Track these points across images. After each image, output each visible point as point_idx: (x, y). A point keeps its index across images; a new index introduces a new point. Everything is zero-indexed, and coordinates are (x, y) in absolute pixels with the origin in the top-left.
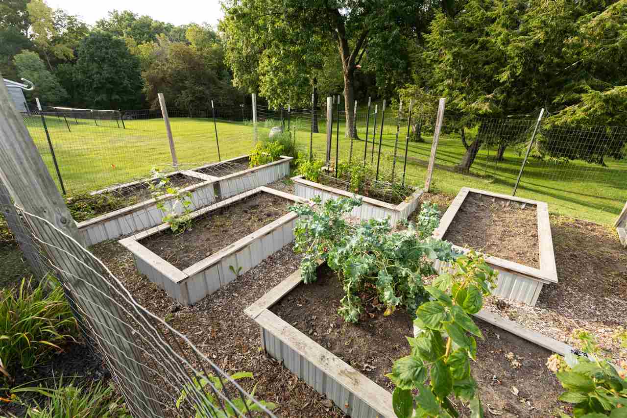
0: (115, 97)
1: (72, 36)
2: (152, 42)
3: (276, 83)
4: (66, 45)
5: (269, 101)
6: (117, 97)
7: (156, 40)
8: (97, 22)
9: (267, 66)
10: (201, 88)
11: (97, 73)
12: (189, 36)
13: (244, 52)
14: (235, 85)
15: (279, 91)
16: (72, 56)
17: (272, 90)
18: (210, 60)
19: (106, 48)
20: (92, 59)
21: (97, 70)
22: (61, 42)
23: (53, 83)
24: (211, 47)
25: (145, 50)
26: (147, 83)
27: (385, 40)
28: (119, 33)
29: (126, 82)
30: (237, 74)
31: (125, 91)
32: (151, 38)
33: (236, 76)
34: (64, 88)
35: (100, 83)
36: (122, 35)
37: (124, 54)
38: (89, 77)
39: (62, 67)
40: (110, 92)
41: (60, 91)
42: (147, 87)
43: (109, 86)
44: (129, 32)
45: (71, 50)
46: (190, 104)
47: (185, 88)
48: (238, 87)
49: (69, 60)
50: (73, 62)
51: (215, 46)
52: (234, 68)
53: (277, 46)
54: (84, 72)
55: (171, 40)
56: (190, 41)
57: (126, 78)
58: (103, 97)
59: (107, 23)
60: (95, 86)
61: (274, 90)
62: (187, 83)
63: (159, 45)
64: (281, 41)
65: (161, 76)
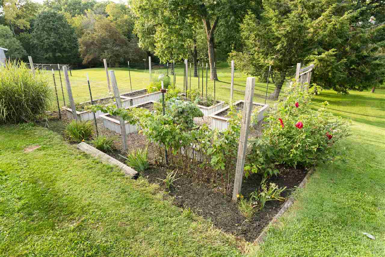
0: (58, 54)
1: (27, 12)
2: (82, 15)
3: (164, 48)
4: (25, 19)
5: (160, 58)
6: (59, 54)
7: (85, 14)
8: (44, 2)
9: (159, 38)
10: (117, 48)
11: (47, 39)
12: (108, 10)
13: (146, 25)
14: (140, 46)
15: (166, 52)
16: (29, 26)
17: (162, 52)
18: (123, 27)
19: (53, 22)
20: (43, 29)
21: (46, 37)
22: (22, 18)
23: (18, 46)
24: (123, 17)
25: (77, 21)
26: (82, 46)
27: (227, 22)
28: (59, 9)
29: (65, 44)
30: (141, 39)
31: (65, 50)
32: (82, 11)
33: (140, 41)
34: (25, 49)
35: (48, 45)
36: (61, 10)
37: (64, 25)
38: (42, 42)
39: (23, 35)
40: (54, 51)
41: (22, 52)
42: (81, 48)
43: (54, 47)
44: (66, 8)
45: (28, 23)
46: (110, 59)
47: (107, 49)
48: (142, 48)
49: (26, 30)
50: (30, 31)
51: (126, 17)
52: (140, 35)
53: (165, 26)
54: (38, 39)
55: (95, 13)
56: (108, 13)
57: (66, 42)
58: (50, 54)
59: (50, 2)
60: (45, 47)
61: (163, 52)
62: (108, 46)
63: (87, 17)
64: (167, 24)
65: (91, 41)
